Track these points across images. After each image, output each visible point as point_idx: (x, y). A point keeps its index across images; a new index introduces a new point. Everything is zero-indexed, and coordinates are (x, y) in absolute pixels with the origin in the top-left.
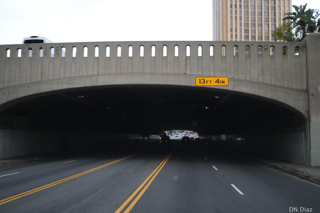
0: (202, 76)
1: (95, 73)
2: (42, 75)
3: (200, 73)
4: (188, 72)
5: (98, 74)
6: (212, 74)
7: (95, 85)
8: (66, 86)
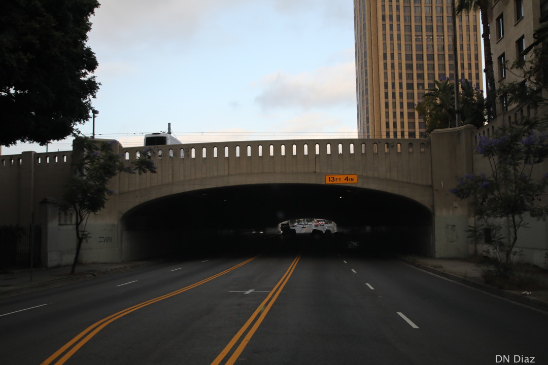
0: (332, 174)
1: (226, 173)
2: (173, 176)
3: (329, 171)
4: (318, 171)
5: (229, 174)
6: (341, 172)
7: (227, 185)
8: (197, 188)
